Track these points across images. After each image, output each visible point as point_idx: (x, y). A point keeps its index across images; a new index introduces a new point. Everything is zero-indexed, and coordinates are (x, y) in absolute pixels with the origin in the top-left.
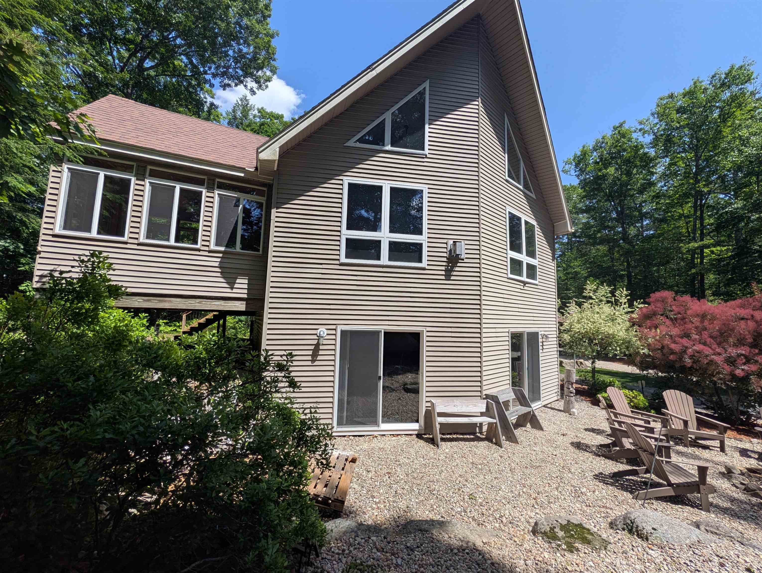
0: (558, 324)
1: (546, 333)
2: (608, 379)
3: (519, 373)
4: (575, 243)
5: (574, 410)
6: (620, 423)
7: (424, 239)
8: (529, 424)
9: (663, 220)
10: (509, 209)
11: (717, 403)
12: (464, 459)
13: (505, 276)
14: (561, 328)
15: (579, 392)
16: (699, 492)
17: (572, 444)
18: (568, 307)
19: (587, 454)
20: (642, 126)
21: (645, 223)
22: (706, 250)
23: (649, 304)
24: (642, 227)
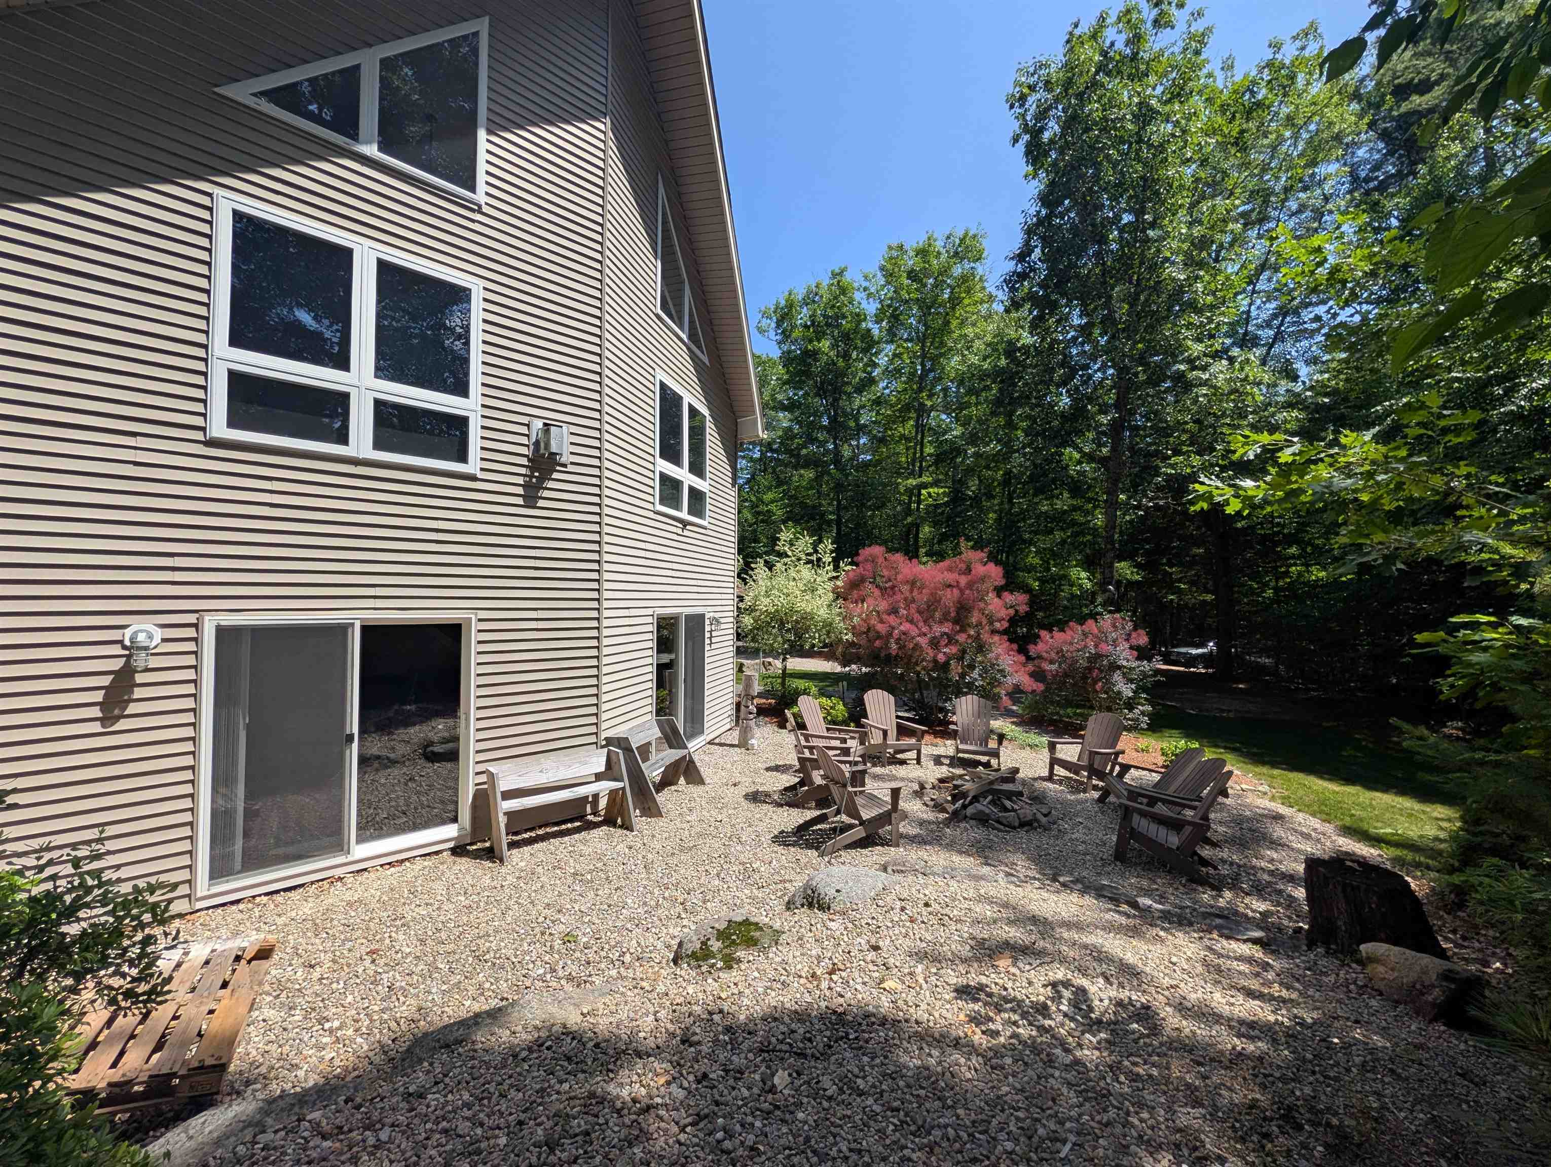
0: (736, 600)
1: (717, 615)
2: (801, 684)
3: (670, 691)
4: (771, 461)
5: (753, 741)
6: (811, 748)
7: (473, 407)
8: (682, 778)
9: (882, 441)
10: (661, 376)
11: (919, 701)
12: (558, 872)
13: (650, 507)
14: (741, 605)
15: (762, 711)
16: (890, 824)
17: (746, 796)
18: (752, 569)
19: (765, 807)
20: (867, 284)
21: (862, 441)
22: (924, 492)
23: (857, 565)
24: (858, 446)
